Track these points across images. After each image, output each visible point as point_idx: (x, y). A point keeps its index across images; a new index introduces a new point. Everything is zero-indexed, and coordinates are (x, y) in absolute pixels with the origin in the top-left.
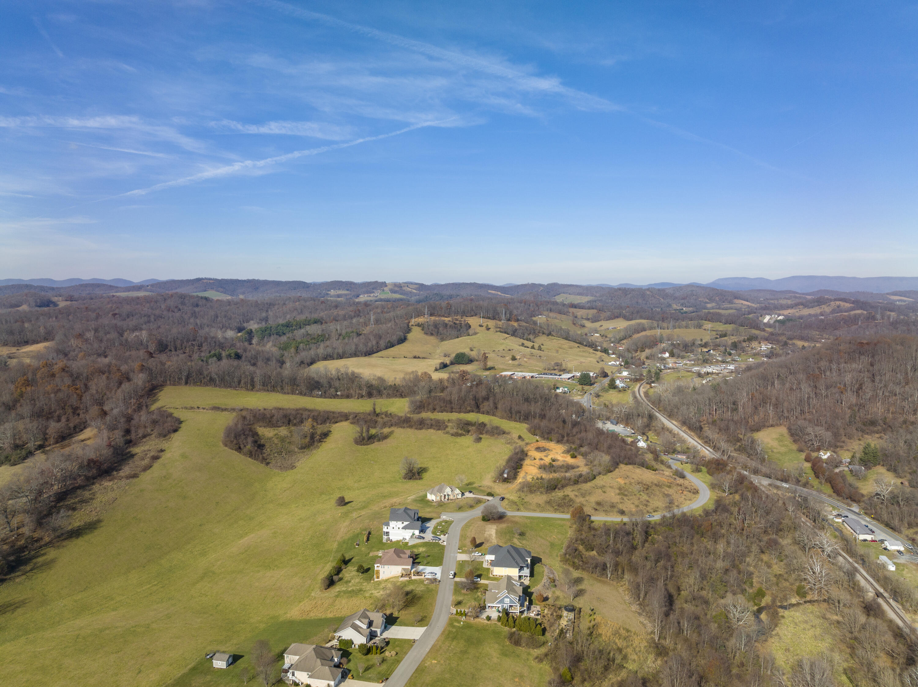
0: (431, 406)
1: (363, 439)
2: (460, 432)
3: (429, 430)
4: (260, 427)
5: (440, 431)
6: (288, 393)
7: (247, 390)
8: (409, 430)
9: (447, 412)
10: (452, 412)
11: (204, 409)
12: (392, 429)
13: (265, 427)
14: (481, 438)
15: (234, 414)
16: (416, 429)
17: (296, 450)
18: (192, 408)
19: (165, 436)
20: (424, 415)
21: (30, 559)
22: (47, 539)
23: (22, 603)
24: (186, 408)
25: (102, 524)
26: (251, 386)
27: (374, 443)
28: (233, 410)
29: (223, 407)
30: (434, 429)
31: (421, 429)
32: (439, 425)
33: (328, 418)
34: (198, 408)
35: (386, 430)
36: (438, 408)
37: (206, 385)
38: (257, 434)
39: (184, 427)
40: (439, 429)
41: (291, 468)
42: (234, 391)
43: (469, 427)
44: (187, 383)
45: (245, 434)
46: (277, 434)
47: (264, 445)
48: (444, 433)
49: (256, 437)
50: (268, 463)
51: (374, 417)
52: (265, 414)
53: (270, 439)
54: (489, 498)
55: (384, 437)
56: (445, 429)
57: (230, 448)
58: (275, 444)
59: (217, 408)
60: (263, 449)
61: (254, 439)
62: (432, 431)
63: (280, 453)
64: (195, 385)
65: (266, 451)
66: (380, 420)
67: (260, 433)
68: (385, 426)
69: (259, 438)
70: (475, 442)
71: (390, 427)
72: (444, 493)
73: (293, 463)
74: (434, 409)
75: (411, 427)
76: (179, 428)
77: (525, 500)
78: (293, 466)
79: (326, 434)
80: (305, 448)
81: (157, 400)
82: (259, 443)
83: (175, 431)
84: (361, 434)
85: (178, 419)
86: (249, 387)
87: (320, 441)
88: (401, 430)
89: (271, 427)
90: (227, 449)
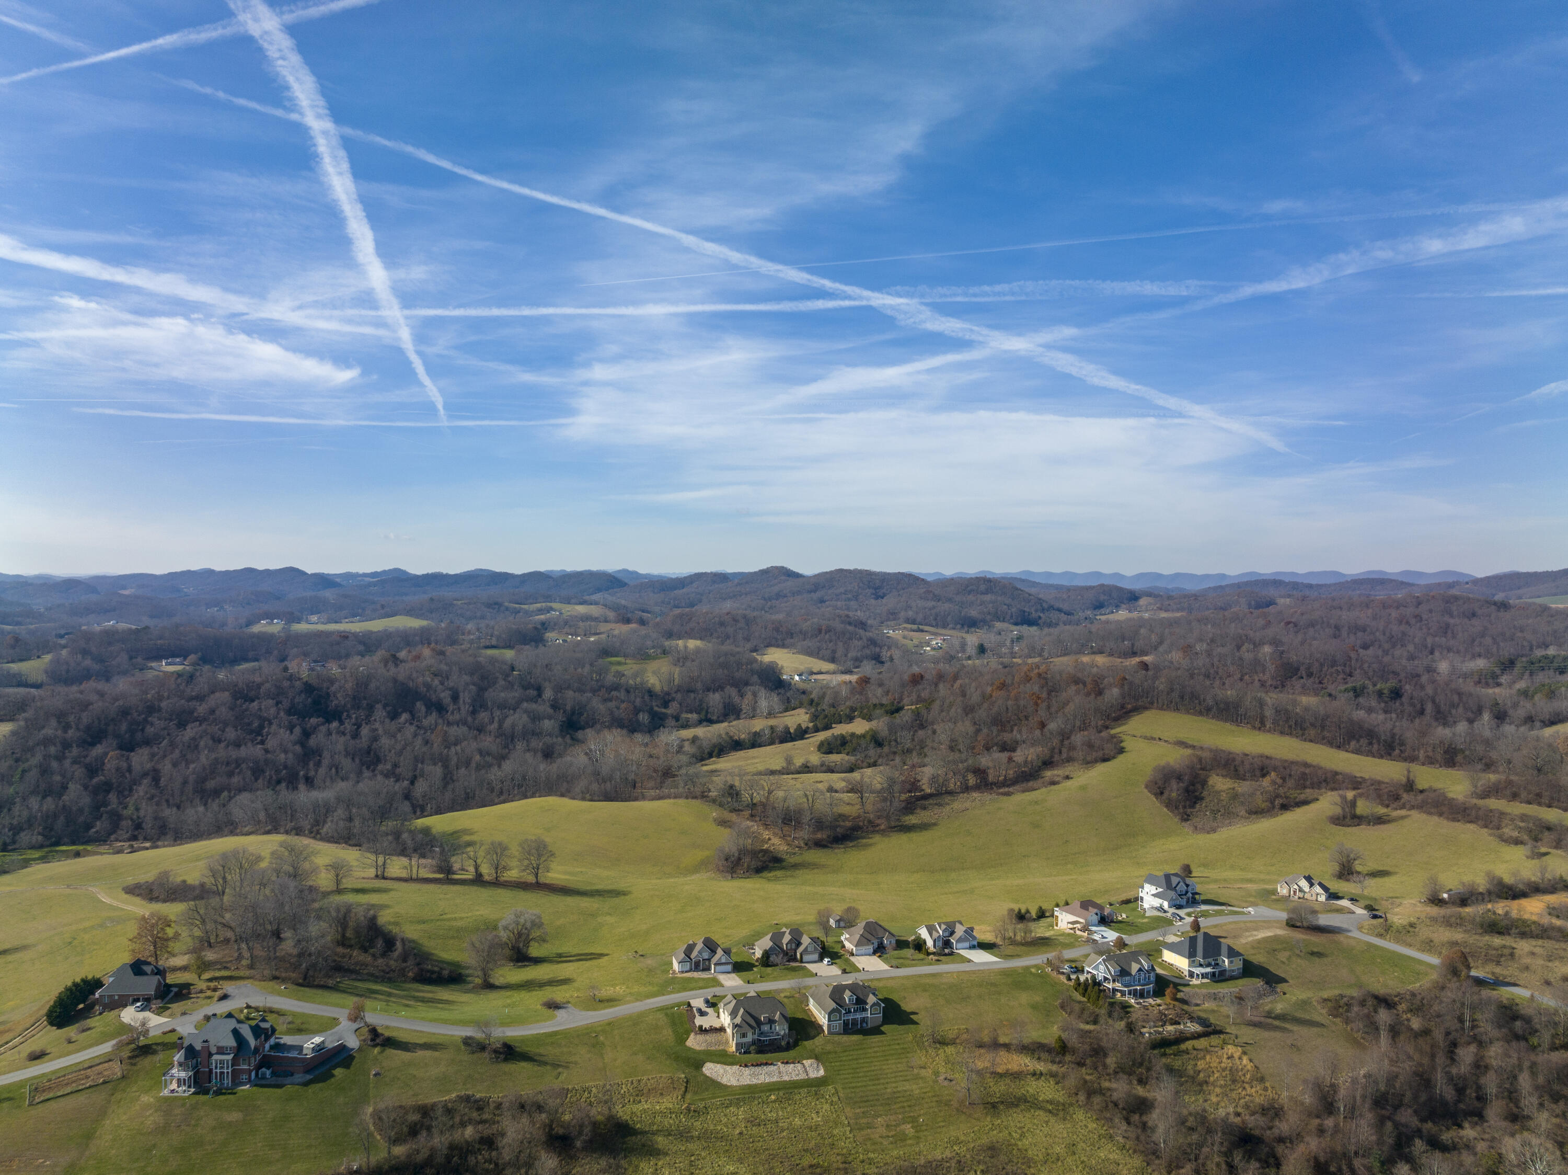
1: (1344, 817)
2: (1523, 836)
3: (1469, 825)
4: (1218, 775)
5: (1486, 830)
6: (1311, 741)
7: (1254, 728)
8: (1435, 818)
9: (1540, 804)
10: (1550, 806)
11: (1166, 741)
12: (1413, 812)
13: (1223, 776)
14: (1545, 854)
15: (1189, 751)
16: (1448, 819)
17: (1243, 813)
18: (1153, 739)
19: (1088, 763)
20: (1494, 803)
21: (858, 838)
22: (883, 827)
23: (824, 866)
24: (1146, 738)
25: (936, 827)
26: (1260, 724)
27: (1358, 825)
28: (1193, 747)
29: (1191, 743)
30: (1479, 825)
31: (1454, 820)
32: (1490, 821)
33: (1325, 781)
34: (1160, 739)
35: (1403, 812)
36: (1524, 795)
37: (1200, 713)
38: (1204, 783)
39: (1121, 758)
40: (1486, 827)
41: (1208, 833)
42: (1234, 728)
43: (1547, 833)
44: (1177, 709)
45: (1179, 778)
46: (1234, 789)
47: (1202, 799)
48: (1490, 835)
49: (1199, 786)
50: (1187, 820)
51: (1401, 792)
52: (1234, 760)
53: (1218, 792)
54: (1360, 911)
55: (1380, 820)
56: (1498, 829)
57: (1150, 792)
58: (1220, 801)
59: (1182, 744)
60: (1195, 803)
61: (1191, 787)
62: (1471, 827)
63: (1215, 812)
64: (1188, 712)
65: (1198, 806)
66: (1405, 796)
67: (1210, 782)
68: (1403, 807)
69: (1203, 788)
70: (1528, 857)
71: (1409, 810)
72: (1296, 887)
73: (1218, 827)
74: (1515, 796)
75: (1441, 814)
76: (1114, 758)
77: (1417, 930)
78: (1214, 830)
79: (1306, 803)
80: (1256, 813)
81: (1124, 724)
82: (1197, 794)
83: (1105, 760)
84: (1343, 808)
85: (1123, 748)
86: (1257, 724)
87: (1285, 807)
88: (1424, 816)
89: (1231, 778)
90: (1146, 791)
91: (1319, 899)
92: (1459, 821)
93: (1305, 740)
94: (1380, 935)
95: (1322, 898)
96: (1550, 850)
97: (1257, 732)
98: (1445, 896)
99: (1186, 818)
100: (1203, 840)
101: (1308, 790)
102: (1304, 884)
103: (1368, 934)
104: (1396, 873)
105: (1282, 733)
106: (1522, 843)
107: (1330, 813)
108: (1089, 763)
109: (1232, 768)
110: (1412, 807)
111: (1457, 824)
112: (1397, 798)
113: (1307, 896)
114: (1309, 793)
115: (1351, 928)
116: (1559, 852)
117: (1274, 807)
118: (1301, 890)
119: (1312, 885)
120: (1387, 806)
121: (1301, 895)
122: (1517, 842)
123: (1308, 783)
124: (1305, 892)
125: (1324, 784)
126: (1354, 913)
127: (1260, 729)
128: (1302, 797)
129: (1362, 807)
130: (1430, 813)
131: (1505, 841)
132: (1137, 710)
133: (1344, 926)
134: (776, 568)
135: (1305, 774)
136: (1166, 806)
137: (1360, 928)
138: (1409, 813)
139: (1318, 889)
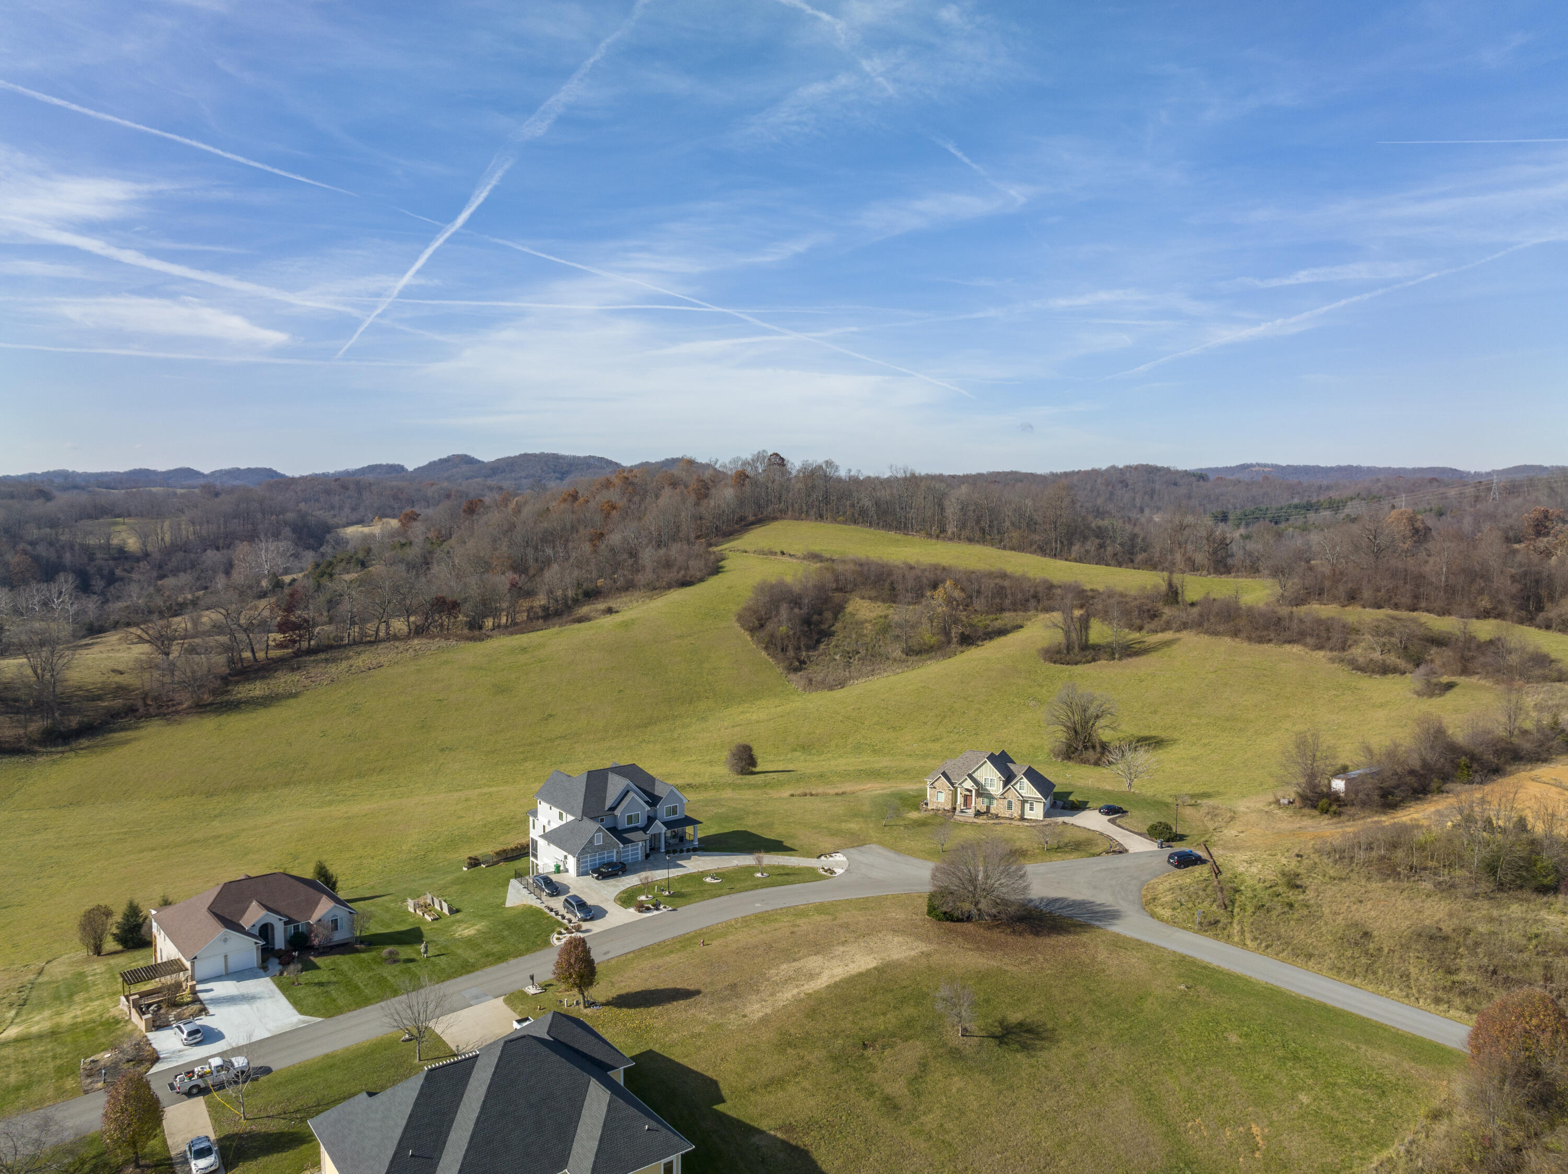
0: (1342, 590)
1: (1069, 648)
2: (1392, 659)
3: (1288, 647)
4: (863, 598)
5: (1322, 653)
6: (1012, 549)
7: (929, 535)
8: (1227, 640)
11: (790, 555)
12: (1185, 634)
13: (870, 598)
14: (1450, 686)
15: (821, 566)
16: (1250, 639)
17: (898, 653)
18: (773, 553)
24: (762, 552)
26: (937, 531)
27: (1094, 660)
28: (830, 560)
29: (828, 556)
30: (1305, 645)
31: (1261, 640)
34: (783, 553)
35: (1169, 635)
36: (1367, 594)
37: (852, 521)
38: (839, 609)
39: (713, 581)
40: (1320, 647)
41: (831, 688)
42: (899, 536)
43: (1434, 650)
44: (820, 517)
45: (795, 601)
46: (886, 617)
47: (829, 634)
48: (1332, 660)
49: (828, 615)
50: (796, 670)
51: (1160, 605)
52: (890, 573)
53: (861, 623)
54: (1139, 845)
55: (1128, 651)
56: (1343, 649)
57: (742, 626)
58: (861, 636)
59: (815, 557)
60: (818, 642)
61: (815, 617)
62: (1296, 649)
63: (849, 656)
64: (835, 520)
65: (822, 646)
66: (1168, 612)
67: (850, 608)
68: (1167, 627)
69: (836, 618)
70: (1419, 694)
71: (1178, 630)
72: (969, 784)
73: (851, 678)
74: (1352, 597)
75: (1235, 634)
76: (702, 580)
77: (1310, 894)
78: (842, 684)
79: (1002, 632)
80: (919, 652)
81: (737, 539)
82: (825, 627)
83: (685, 583)
84: (1067, 633)
85: (722, 567)
86: (935, 530)
87: (967, 640)
88: (1205, 639)
89: (884, 601)
90: (737, 625)
91: (1028, 814)
92: (1270, 641)
93: (1004, 548)
94: (1210, 926)
95: (1037, 812)
96: (1453, 679)
97: (934, 541)
98: (1339, 785)
99: (798, 666)
100: (819, 701)
101: (1007, 614)
102: (989, 775)
103: (1173, 922)
104: (1174, 741)
105: (970, 540)
106: (1395, 670)
107: (1045, 644)
108: (655, 588)
109: (887, 585)
110: (1184, 626)
111: (1266, 646)
112: (1154, 615)
113: (998, 807)
114: (1008, 618)
115: (1122, 905)
116: (1474, 679)
117: (949, 642)
118: (982, 792)
119: (1009, 778)
120: (1140, 629)
121: (979, 804)
122: (1385, 670)
123: (1008, 602)
124: (990, 797)
125: (1032, 603)
126: (1123, 851)
127: (938, 537)
128: (998, 624)
129: (1099, 632)
130: (1215, 633)
131: (1362, 669)
132: (760, 521)
133: (1103, 898)
134: (458, 456)
135: (1003, 588)
136: (766, 648)
137: (1148, 904)
138: (1178, 635)
139: (1026, 788)
